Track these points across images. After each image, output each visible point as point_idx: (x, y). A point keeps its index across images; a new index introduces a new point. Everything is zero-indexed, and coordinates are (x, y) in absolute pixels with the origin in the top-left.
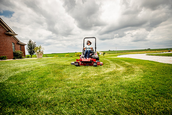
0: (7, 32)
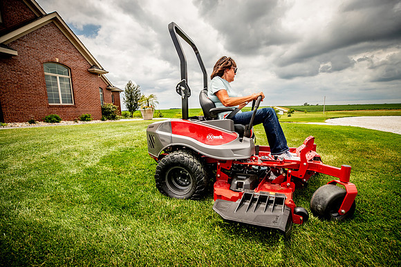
0: (91, 67)
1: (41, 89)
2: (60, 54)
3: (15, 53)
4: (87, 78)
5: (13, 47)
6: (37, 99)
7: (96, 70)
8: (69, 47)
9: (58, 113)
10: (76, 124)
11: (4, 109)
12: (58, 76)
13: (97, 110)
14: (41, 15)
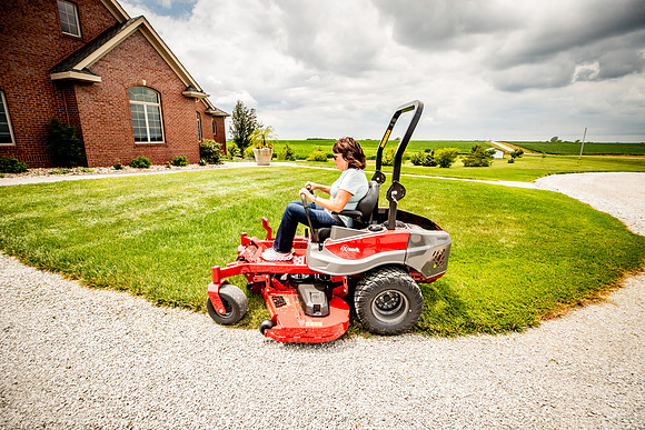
0: (187, 89)
1: (126, 124)
2: (148, 74)
3: (98, 79)
4: (181, 104)
5: (95, 70)
6: (122, 136)
7: (193, 93)
8: (158, 64)
9: (146, 154)
10: (169, 172)
11: (87, 151)
12: (145, 104)
13: (194, 150)
14: (125, 21)
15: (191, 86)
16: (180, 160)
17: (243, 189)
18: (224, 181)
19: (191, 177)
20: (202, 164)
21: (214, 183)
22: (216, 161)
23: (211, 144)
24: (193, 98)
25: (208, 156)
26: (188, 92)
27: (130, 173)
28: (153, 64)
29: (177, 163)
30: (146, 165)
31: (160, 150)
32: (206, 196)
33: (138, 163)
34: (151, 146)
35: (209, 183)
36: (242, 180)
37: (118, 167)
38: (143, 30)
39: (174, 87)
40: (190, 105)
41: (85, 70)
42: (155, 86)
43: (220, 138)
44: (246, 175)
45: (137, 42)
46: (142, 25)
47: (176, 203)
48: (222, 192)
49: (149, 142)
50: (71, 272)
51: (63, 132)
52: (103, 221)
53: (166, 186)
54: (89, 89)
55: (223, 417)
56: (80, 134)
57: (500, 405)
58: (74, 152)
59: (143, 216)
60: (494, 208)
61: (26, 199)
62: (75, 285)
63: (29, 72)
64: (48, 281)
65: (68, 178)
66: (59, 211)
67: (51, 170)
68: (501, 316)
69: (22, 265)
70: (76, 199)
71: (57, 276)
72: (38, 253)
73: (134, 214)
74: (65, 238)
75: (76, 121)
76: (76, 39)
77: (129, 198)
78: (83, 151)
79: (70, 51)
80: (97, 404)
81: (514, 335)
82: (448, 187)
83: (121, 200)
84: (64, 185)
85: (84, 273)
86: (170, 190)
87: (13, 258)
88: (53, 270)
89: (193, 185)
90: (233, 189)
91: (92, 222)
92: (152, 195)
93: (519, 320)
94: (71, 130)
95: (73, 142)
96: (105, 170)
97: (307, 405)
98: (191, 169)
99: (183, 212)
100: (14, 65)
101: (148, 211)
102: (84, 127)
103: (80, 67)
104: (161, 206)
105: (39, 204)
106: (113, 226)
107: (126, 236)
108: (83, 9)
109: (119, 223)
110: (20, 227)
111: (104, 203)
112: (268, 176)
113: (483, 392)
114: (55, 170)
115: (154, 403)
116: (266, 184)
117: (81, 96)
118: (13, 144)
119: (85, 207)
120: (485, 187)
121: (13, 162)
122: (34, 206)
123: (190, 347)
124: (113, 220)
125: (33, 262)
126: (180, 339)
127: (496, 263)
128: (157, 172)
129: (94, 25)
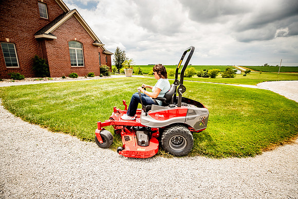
1: (67, 58)
2: (77, 35)
3: (55, 38)
4: (92, 49)
5: (54, 34)
6: (65, 64)
7: (97, 44)
8: (82, 31)
9: (76, 71)
10: (86, 79)
11: (50, 70)
12: (76, 49)
13: (97, 70)
14: (67, 11)
15: (97, 41)
16: (91, 74)
17: (120, 87)
18: (111, 84)
19: (96, 82)
20: (101, 76)
21: (107, 85)
22: (107, 75)
23: (105, 67)
24: (97, 46)
25: (103, 73)
26: (95, 43)
27: (69, 80)
28: (79, 31)
29: (90, 76)
30: (76, 77)
31: (82, 70)
32: (103, 90)
33: (72, 76)
34: (78, 68)
35: (105, 85)
36: (119, 83)
37: (64, 78)
38: (76, 15)
39: (89, 41)
40: (96, 49)
41: (50, 34)
42: (80, 41)
43: (109, 64)
44: (121, 81)
45: (73, 21)
46: (75, 13)
47: (90, 94)
48: (110, 89)
49: (78, 66)
50: (44, 125)
51: (40, 62)
52: (58, 102)
53: (85, 86)
54: (51, 42)
55: (113, 193)
56: (47, 63)
57: (244, 192)
58: (45, 70)
59: (75, 100)
60: (238, 97)
61: (24, 92)
62: (46, 130)
63: (26, 35)
64: (34, 129)
65: (42, 82)
66: (38, 97)
67: (34, 79)
68: (243, 149)
69: (23, 121)
70: (46, 91)
71: (38, 127)
72: (30, 116)
73: (71, 99)
74: (41, 109)
75: (45, 56)
76: (46, 20)
77: (69, 91)
78: (49, 70)
79: (43, 26)
80: (57, 185)
81: (250, 158)
82: (215, 87)
83: (65, 92)
84: (40, 85)
85: (50, 125)
86: (87, 88)
87: (19, 118)
88: (36, 124)
89: (97, 86)
90: (115, 87)
91: (53, 102)
92: (79, 90)
93: (252, 151)
94: (43, 61)
95: (44, 66)
96: (58, 78)
97: (152, 189)
98: (96, 78)
99: (93, 98)
100: (19, 32)
101: (78, 97)
102: (49, 59)
103: (47, 32)
104: (83, 95)
105: (29, 94)
106: (62, 104)
107: (68, 109)
108: (49, 6)
109: (65, 103)
110: (21, 104)
111: (58, 94)
112: (131, 81)
113: (236, 185)
114: (36, 78)
115: (82, 186)
116: (130, 85)
117: (48, 45)
118: (18, 67)
119: (49, 95)
120: (233, 88)
121: (18, 75)
122: (27, 94)
123: (98, 160)
124: (62, 101)
125: (27, 120)
126: (93, 156)
127: (240, 123)
128: (81, 79)
129: (54, 14)
